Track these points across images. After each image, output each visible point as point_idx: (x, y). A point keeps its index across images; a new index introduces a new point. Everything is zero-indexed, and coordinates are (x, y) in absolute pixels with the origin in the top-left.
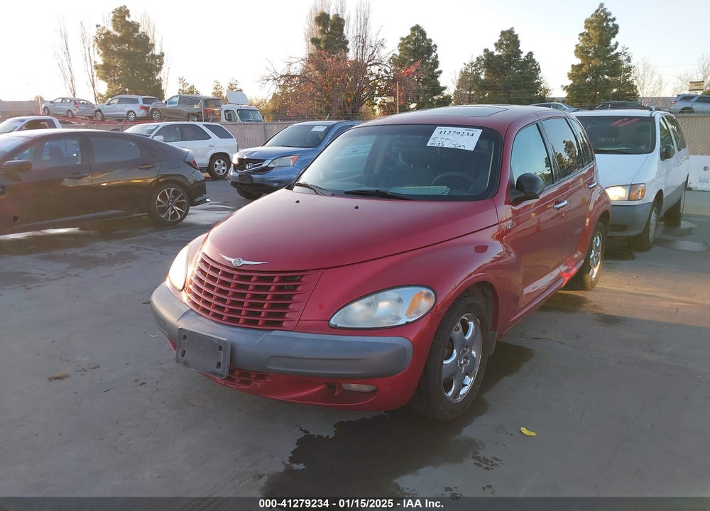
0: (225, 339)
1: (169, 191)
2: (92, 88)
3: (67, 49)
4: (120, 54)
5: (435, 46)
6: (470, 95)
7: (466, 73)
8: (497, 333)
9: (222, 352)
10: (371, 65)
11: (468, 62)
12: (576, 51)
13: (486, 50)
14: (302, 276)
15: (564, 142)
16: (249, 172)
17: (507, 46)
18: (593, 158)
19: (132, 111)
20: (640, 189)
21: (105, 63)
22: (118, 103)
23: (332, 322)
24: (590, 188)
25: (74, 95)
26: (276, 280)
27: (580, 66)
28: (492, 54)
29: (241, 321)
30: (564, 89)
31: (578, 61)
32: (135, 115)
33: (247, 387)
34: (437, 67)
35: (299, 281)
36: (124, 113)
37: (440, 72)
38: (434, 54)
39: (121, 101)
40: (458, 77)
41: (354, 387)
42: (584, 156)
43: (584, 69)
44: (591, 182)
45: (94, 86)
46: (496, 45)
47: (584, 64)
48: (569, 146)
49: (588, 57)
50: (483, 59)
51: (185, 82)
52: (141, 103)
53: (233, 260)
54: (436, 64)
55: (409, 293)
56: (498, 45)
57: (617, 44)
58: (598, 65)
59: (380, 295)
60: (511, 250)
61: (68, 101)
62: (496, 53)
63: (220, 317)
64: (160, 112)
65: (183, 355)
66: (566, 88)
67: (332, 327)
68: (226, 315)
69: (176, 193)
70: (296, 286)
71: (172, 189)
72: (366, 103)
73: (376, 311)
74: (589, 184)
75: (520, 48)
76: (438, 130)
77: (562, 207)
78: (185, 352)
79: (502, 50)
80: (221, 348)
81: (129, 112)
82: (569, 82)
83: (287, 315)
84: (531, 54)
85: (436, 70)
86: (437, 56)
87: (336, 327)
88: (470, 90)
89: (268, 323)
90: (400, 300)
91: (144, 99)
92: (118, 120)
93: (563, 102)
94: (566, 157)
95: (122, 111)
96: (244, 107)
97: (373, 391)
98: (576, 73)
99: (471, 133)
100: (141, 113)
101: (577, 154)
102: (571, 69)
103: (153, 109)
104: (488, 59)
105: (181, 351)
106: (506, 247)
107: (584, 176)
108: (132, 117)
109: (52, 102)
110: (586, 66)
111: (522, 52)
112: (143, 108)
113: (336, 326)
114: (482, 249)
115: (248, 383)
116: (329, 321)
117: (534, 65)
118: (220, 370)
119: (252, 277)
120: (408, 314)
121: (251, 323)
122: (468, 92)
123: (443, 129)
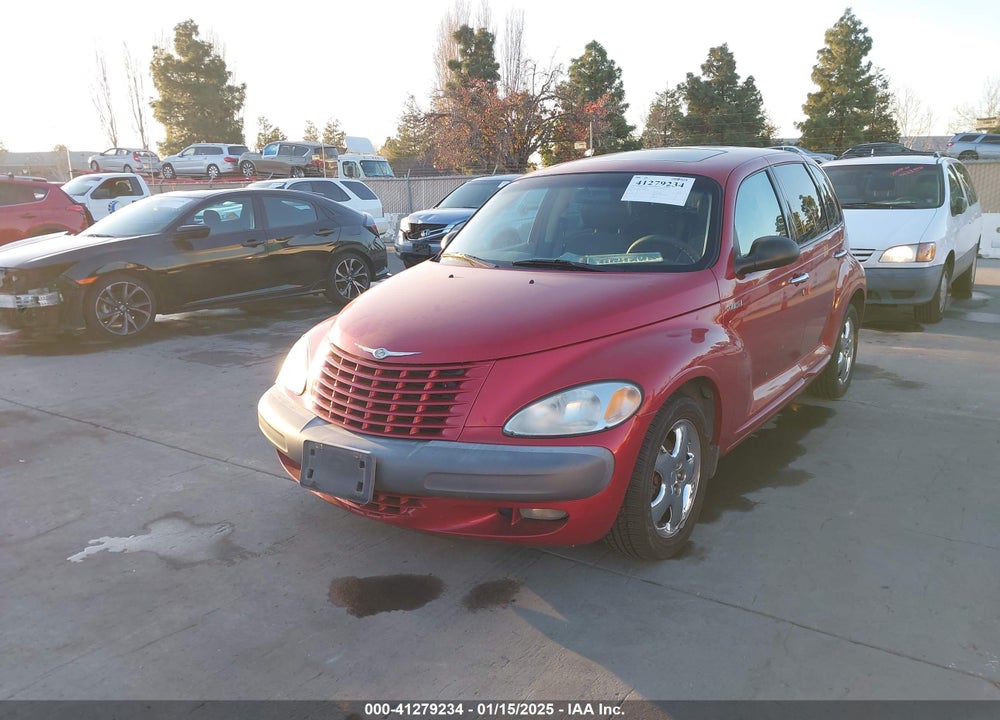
0: (368, 452)
1: (348, 263)
2: (140, 133)
3: (105, 79)
4: (186, 86)
5: (620, 70)
6: (666, 136)
7: (659, 106)
8: (719, 447)
9: (364, 469)
10: (543, 99)
11: (661, 91)
12: (814, 74)
13: (689, 75)
14: (466, 370)
15: (801, 197)
16: (425, 241)
17: (718, 68)
18: (841, 218)
19: (215, 165)
20: (929, 249)
21: (165, 100)
22: (195, 154)
23: (508, 428)
24: (838, 258)
25: (115, 144)
26: (432, 375)
27: (819, 96)
28: (697, 80)
29: (387, 430)
30: (798, 127)
31: (817, 89)
32: (218, 170)
33: (395, 517)
34: (621, 99)
35: (463, 376)
36: (203, 168)
37: (627, 106)
38: (617, 81)
39: (198, 151)
40: (648, 113)
41: (536, 512)
42: (829, 215)
43: (824, 100)
44: (839, 249)
45: (142, 131)
46: (703, 67)
47: (825, 92)
48: (807, 203)
49: (830, 83)
50: (686, 88)
51: (267, 123)
52: (226, 153)
53: (373, 351)
54: (620, 94)
55: (608, 390)
56: (706, 68)
57: (870, 65)
58: (845, 94)
59: (568, 393)
60: (736, 335)
61: (125, 152)
62: (704, 79)
63: (358, 425)
64: (253, 166)
65: (310, 476)
66: (800, 126)
67: (508, 436)
68: (366, 423)
69: (356, 266)
70: (458, 383)
71: (352, 260)
72: (538, 150)
73: (564, 413)
74: (837, 253)
75: (736, 72)
76: (635, 179)
77: (803, 282)
78: (312, 471)
79: (711, 75)
80: (362, 464)
81: (210, 166)
82: (804, 118)
83: (447, 421)
84: (750, 80)
85: (622, 103)
86: (621, 84)
87: (512, 436)
88: (665, 130)
89: (422, 431)
90: (595, 400)
91: (230, 149)
92: (192, 177)
93: (797, 145)
94: (803, 218)
95: (201, 165)
96: (369, 157)
97: (562, 519)
98: (815, 105)
99: (680, 183)
100: (226, 167)
101: (820, 214)
102: (807, 99)
103: (243, 162)
104: (693, 87)
105: (307, 471)
106: (730, 332)
107: (830, 242)
108: (213, 172)
109: (102, 154)
110: (828, 95)
111: (739, 77)
112: (229, 160)
113: (512, 433)
114: (699, 335)
115: (397, 510)
116: (503, 427)
117: (753, 95)
118: (362, 493)
119: (400, 371)
120: (607, 418)
121: (400, 432)
122: (663, 133)
123: (642, 178)
